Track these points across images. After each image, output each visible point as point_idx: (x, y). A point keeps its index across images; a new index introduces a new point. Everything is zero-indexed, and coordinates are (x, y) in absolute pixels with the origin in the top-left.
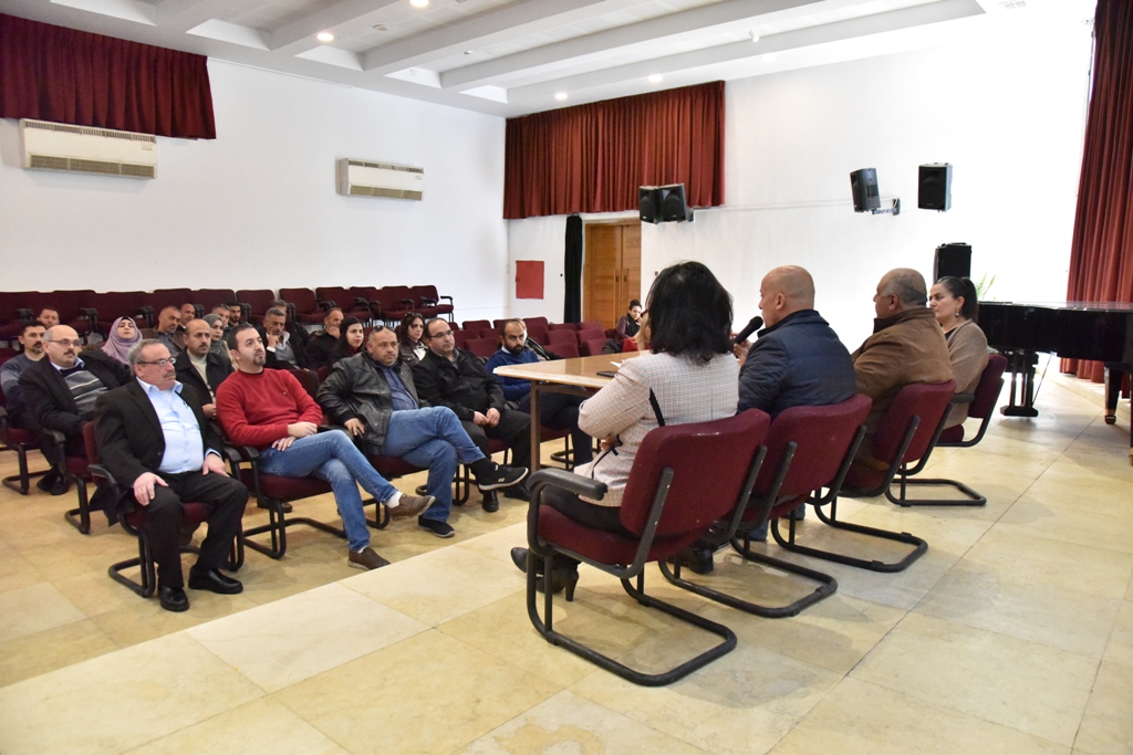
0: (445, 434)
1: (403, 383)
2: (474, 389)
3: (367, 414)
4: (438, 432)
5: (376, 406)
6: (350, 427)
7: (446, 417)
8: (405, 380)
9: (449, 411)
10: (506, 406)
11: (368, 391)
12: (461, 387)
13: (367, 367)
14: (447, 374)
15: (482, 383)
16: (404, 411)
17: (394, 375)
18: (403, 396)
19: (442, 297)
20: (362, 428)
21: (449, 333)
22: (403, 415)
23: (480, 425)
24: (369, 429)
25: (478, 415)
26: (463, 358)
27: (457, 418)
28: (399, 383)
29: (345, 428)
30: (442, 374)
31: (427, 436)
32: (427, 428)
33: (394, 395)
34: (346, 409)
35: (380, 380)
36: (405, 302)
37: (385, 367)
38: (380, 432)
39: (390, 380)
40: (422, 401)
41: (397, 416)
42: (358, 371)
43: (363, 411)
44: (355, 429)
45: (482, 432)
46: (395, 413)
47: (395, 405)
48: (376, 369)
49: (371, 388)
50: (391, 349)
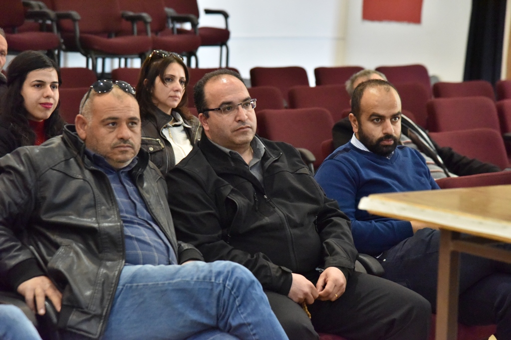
0: (234, 322)
1: (147, 206)
2: (295, 225)
3: (70, 269)
4: (219, 317)
5: (89, 252)
6: (29, 296)
7: (239, 285)
8: (151, 199)
9: (244, 272)
10: (359, 267)
11: (74, 219)
12: (267, 220)
13: (75, 170)
14: (240, 190)
15: (311, 213)
16: (149, 267)
17: (130, 188)
18: (146, 235)
19: (208, 12)
20: (56, 299)
21: (245, 103)
22: (147, 275)
23: (303, 303)
24: (72, 303)
25: (300, 282)
26: (273, 158)
27: (259, 289)
28: (139, 205)
29: (19, 298)
30: (227, 190)
31: (194, 323)
32: (197, 306)
33: (128, 231)
34: (22, 257)
35: (101, 198)
36: (133, 19)
37: (112, 170)
38: (95, 309)
39: (120, 199)
40: (185, 246)
41: (134, 277)
42: (54, 176)
43: (60, 262)
44: (41, 301)
45: (305, 319)
46: (129, 270)
47: (129, 252)
48: (93, 172)
49: (80, 215)
50: (126, 132)
